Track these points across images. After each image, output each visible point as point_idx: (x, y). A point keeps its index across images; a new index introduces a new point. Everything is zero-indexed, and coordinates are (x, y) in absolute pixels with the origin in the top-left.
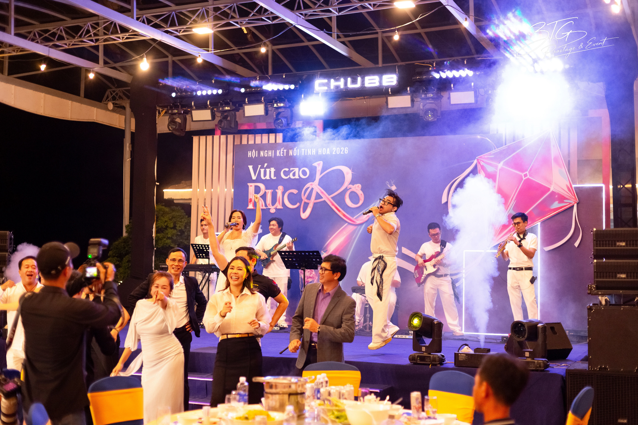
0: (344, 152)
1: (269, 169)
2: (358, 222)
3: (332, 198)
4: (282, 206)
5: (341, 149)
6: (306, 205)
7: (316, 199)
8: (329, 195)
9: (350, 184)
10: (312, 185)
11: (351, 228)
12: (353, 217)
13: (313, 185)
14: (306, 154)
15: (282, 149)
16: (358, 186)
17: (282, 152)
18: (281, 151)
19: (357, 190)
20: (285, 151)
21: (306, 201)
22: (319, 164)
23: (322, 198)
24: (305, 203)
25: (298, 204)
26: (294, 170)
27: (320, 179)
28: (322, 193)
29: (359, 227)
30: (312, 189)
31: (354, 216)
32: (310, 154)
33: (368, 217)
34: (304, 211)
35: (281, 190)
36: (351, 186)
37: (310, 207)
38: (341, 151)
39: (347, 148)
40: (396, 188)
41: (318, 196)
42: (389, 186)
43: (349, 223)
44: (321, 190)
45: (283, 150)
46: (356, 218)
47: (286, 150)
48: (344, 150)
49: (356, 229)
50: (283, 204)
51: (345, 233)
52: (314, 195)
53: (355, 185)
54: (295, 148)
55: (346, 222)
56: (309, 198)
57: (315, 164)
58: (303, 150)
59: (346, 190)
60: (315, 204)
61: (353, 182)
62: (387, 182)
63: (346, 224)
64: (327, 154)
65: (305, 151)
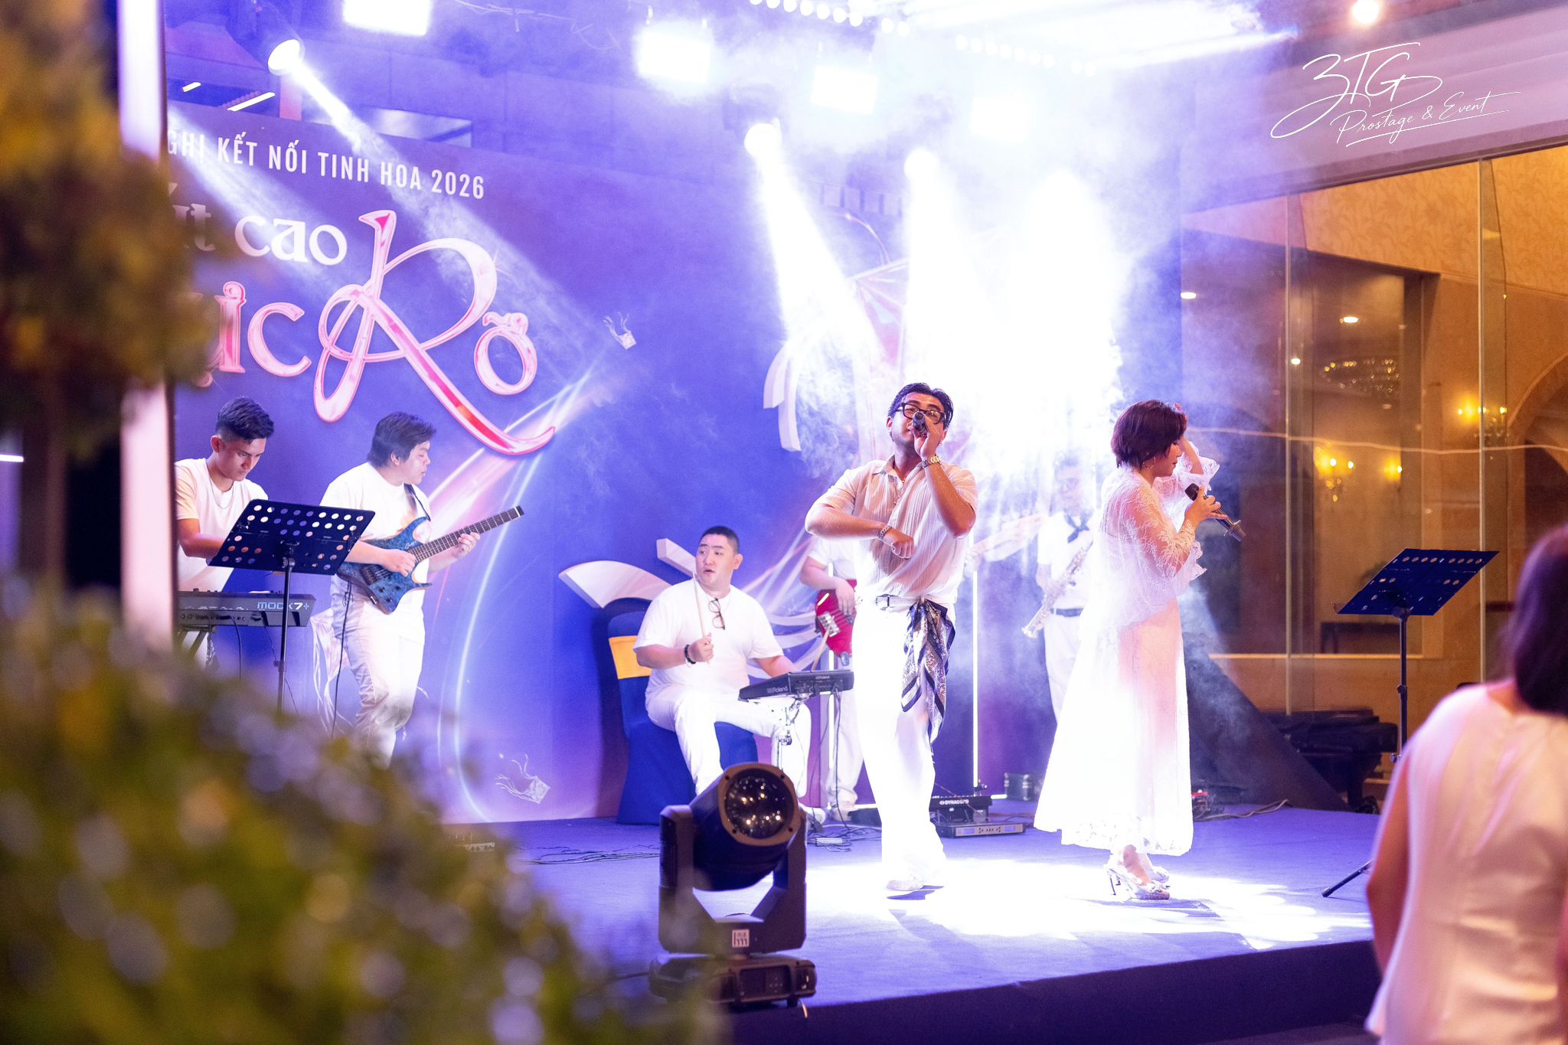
0: (470, 190)
1: (188, 208)
2: (519, 447)
3: (430, 352)
4: (242, 363)
5: (461, 179)
6: (337, 367)
7: (371, 350)
8: (421, 341)
9: (490, 309)
10: (356, 293)
11: (497, 467)
12: (502, 428)
13: (361, 296)
14: (334, 175)
15: (238, 136)
16: (519, 321)
17: (240, 147)
18: (236, 143)
19: (513, 333)
20: (252, 145)
21: (337, 352)
22: (382, 221)
23: (397, 349)
24: (332, 359)
25: (305, 362)
26: (289, 227)
27: (388, 278)
28: (395, 328)
29: (523, 464)
30: (360, 310)
31: (505, 428)
32: (350, 177)
33: (551, 432)
34: (330, 389)
35: (238, 301)
36: (493, 316)
37: (351, 377)
38: (460, 185)
39: (482, 181)
40: (634, 343)
41: (380, 341)
42: (613, 332)
43: (490, 450)
44: (390, 320)
45: (245, 140)
46: (510, 433)
47: (255, 144)
48: (471, 183)
49: (513, 471)
50: (246, 358)
51: (474, 482)
52: (365, 335)
53: (508, 315)
54: (291, 144)
55: (481, 444)
56: (346, 341)
57: (370, 218)
58: (323, 156)
59: (476, 330)
60: (368, 367)
61: (502, 304)
62: (608, 318)
63: (481, 451)
64: (412, 187)
65: (329, 161)
